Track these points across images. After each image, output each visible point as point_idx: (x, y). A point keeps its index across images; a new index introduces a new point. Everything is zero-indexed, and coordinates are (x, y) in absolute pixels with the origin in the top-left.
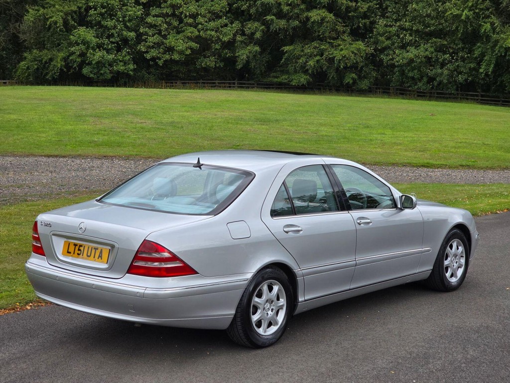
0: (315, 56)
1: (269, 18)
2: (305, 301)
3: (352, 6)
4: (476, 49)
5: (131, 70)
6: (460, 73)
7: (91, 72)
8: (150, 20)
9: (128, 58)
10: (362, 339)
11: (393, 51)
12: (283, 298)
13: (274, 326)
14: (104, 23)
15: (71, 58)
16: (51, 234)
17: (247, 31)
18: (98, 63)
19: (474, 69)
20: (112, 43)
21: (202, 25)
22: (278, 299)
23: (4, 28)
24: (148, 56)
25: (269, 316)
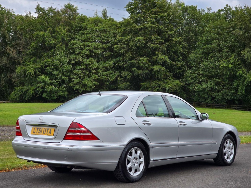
0: (156, 87)
1: (133, 69)
2: (154, 160)
3: (173, 64)
4: (234, 83)
5: (66, 95)
6: (228, 95)
7: (47, 96)
8: (75, 71)
9: (64, 89)
10: (183, 180)
11: (195, 85)
12: (142, 158)
13: (138, 171)
14: (53, 73)
15: (37, 89)
16: (25, 124)
17: (123, 76)
18: (50, 91)
19: (234, 93)
20: (57, 82)
21: (100, 73)
22: (140, 158)
23: (5, 76)
24: (75, 88)
25: (136, 165)
